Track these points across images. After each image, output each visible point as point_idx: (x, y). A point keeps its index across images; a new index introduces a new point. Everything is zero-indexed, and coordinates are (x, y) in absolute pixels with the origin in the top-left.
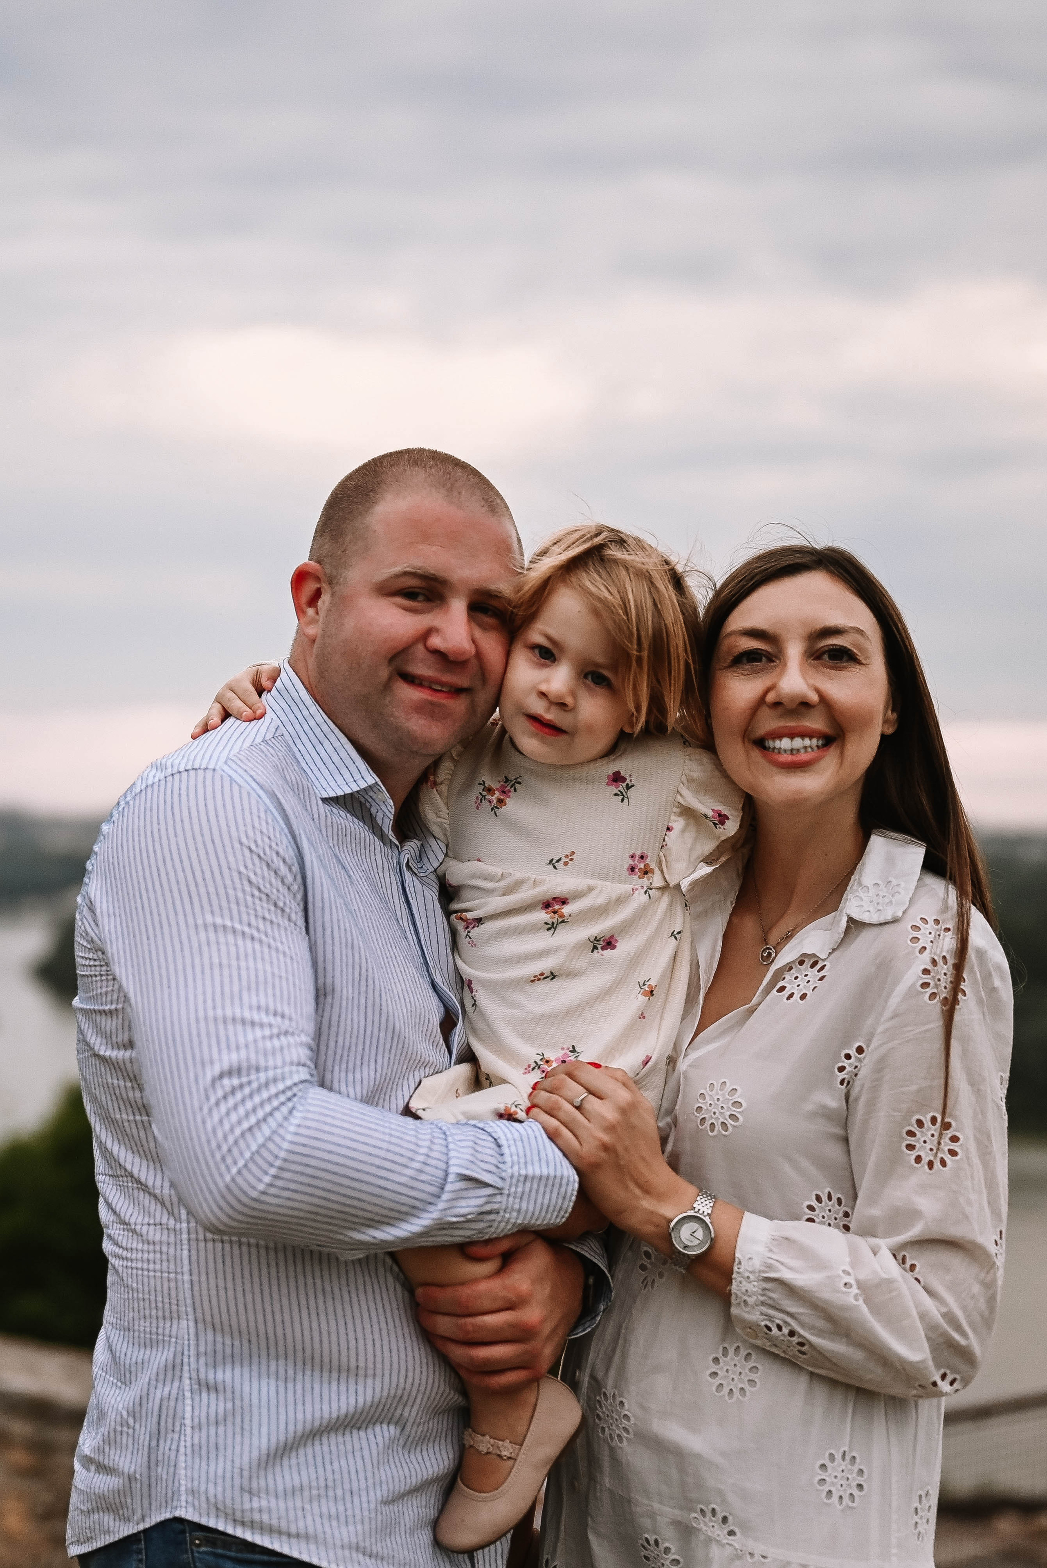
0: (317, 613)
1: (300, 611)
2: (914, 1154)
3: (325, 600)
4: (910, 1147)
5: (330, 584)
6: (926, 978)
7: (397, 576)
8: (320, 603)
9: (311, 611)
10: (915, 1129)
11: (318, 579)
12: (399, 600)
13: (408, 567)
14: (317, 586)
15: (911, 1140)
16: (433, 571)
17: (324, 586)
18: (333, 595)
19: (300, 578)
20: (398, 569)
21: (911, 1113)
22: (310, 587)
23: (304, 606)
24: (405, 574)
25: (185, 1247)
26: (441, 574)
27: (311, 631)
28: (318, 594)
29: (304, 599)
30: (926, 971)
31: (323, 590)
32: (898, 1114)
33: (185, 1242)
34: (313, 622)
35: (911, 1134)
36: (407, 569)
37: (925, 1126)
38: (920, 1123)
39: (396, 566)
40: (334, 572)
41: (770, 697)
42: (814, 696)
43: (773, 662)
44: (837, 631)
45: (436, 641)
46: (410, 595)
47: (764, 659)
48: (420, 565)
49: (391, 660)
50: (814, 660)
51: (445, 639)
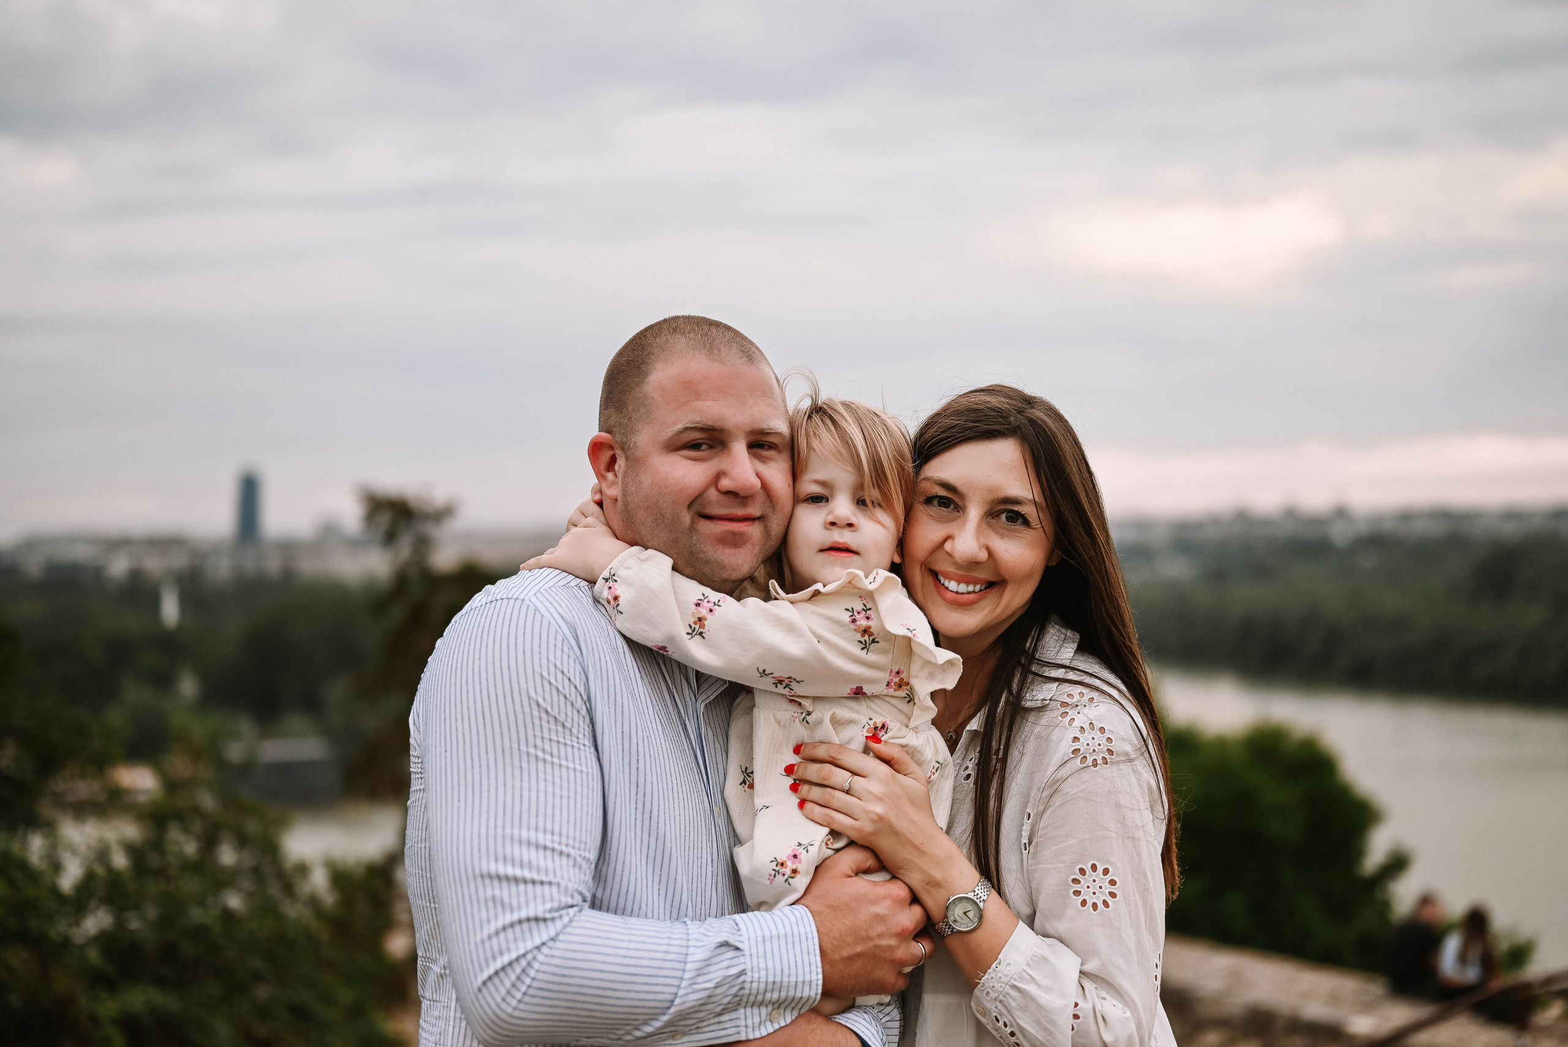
0: (616, 476)
1: (599, 476)
2: (1080, 898)
3: (620, 464)
4: (1077, 893)
5: (622, 450)
6: (1077, 745)
7: (680, 433)
8: (617, 467)
9: (610, 476)
10: (1079, 877)
11: (612, 448)
12: (686, 453)
13: (688, 423)
14: (610, 453)
15: (1077, 887)
16: (710, 423)
17: (618, 452)
18: (627, 459)
19: (596, 448)
20: (680, 426)
21: (1079, 862)
22: (606, 455)
23: (603, 472)
24: (687, 429)
26: (717, 424)
27: (611, 492)
28: (613, 460)
29: (603, 466)
30: (1076, 739)
31: (617, 456)
32: (1063, 865)
34: (612, 484)
35: (1076, 881)
36: (688, 425)
37: (1087, 873)
38: (1082, 871)
39: (676, 424)
40: (624, 440)
41: (948, 546)
42: (983, 555)
43: (959, 511)
44: (1016, 501)
45: (726, 483)
46: (694, 446)
47: (952, 506)
48: (698, 419)
49: (690, 505)
50: (993, 518)
51: (733, 479)
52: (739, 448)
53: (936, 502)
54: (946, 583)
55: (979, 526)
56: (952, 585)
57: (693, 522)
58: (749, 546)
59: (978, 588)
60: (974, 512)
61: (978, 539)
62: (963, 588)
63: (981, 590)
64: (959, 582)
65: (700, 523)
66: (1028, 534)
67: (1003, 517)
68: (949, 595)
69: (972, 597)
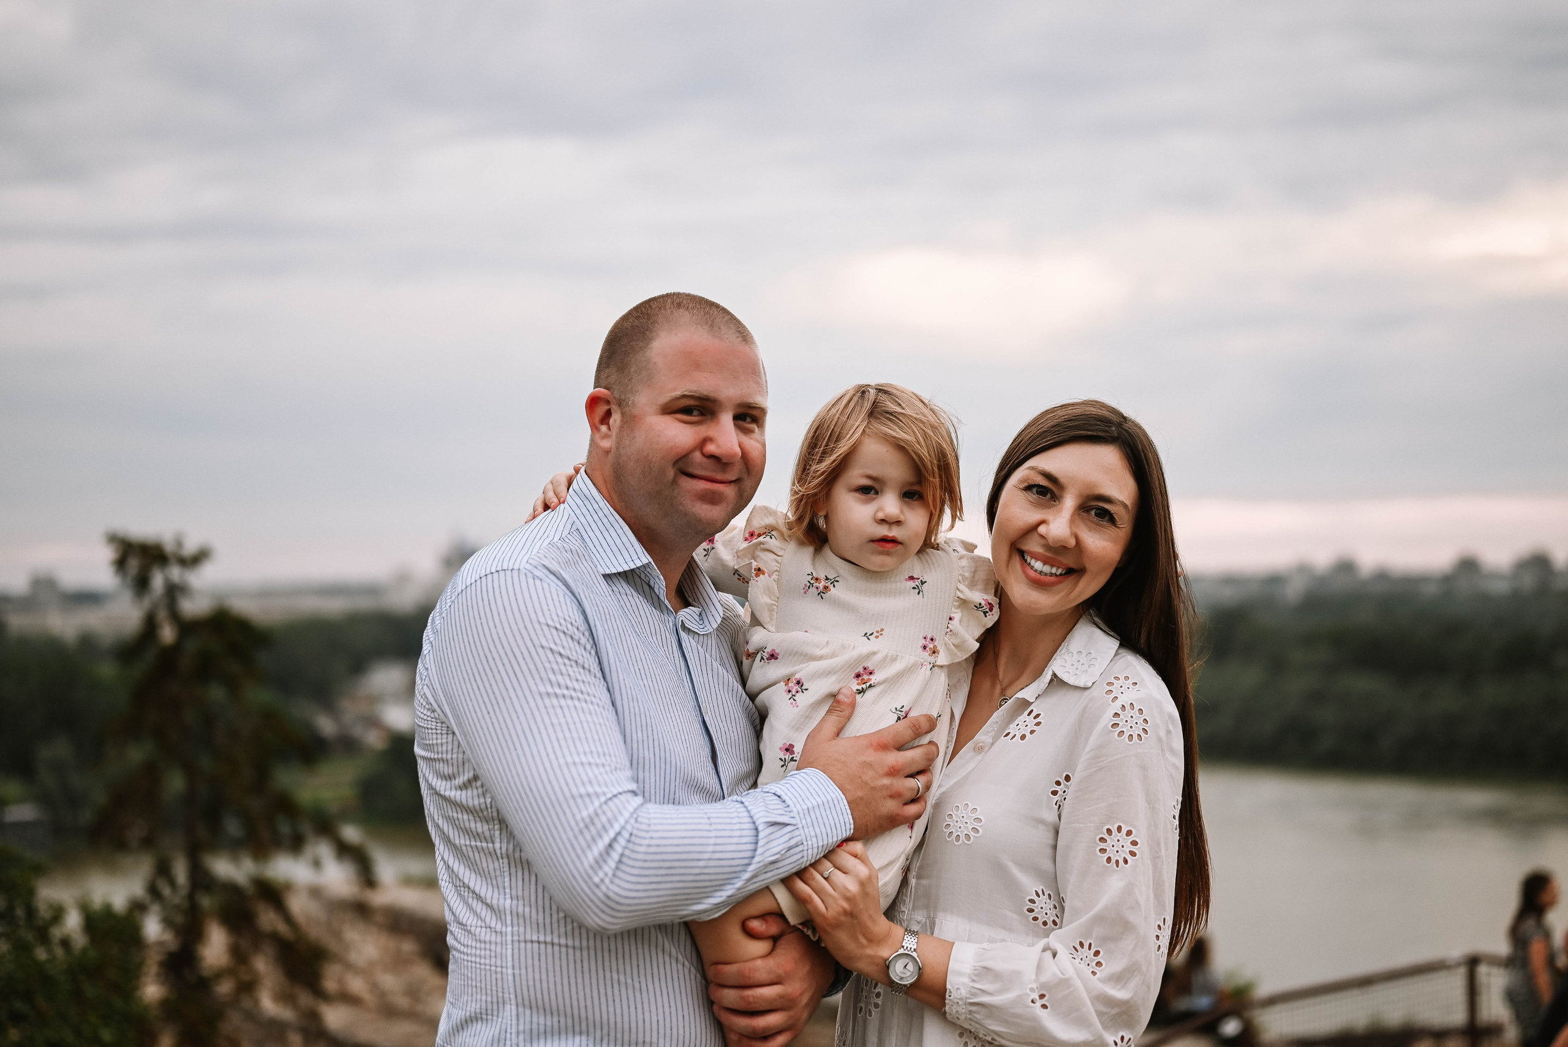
0: (609, 429)
1: (594, 427)
2: (1106, 856)
3: (616, 419)
4: (1103, 851)
5: (619, 406)
6: (1116, 720)
7: (677, 399)
8: (611, 421)
9: (604, 428)
10: (1106, 836)
11: (608, 402)
12: (679, 416)
13: (686, 391)
14: (607, 408)
15: (1103, 846)
16: (706, 393)
17: (614, 407)
18: (623, 414)
19: (593, 402)
20: (679, 393)
21: (1104, 824)
22: (601, 409)
23: (598, 424)
24: (684, 396)
25: (509, 946)
26: (712, 395)
27: (606, 444)
28: (608, 414)
29: (597, 419)
30: (1116, 715)
31: (612, 411)
32: (1092, 825)
33: (509, 942)
34: (606, 436)
35: (1102, 840)
36: (685, 393)
37: (1113, 833)
38: (1109, 831)
39: (675, 390)
40: (623, 397)
41: (1042, 529)
42: (1072, 542)
43: (1055, 501)
44: (1108, 500)
45: (711, 448)
46: (687, 411)
47: (1049, 496)
48: (695, 389)
49: (675, 463)
50: (1083, 512)
51: (718, 446)
52: (726, 419)
53: (1035, 490)
54: (1033, 562)
55: (1073, 516)
56: (1038, 565)
57: (675, 476)
58: (724, 505)
59: (1059, 571)
60: (1069, 503)
61: (1071, 527)
62: (1047, 569)
63: (1061, 575)
64: (1045, 563)
65: (682, 479)
66: (1112, 531)
67: (1093, 512)
68: (1032, 573)
69: (1053, 579)
